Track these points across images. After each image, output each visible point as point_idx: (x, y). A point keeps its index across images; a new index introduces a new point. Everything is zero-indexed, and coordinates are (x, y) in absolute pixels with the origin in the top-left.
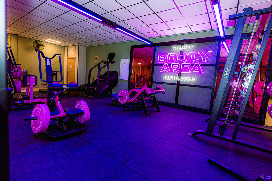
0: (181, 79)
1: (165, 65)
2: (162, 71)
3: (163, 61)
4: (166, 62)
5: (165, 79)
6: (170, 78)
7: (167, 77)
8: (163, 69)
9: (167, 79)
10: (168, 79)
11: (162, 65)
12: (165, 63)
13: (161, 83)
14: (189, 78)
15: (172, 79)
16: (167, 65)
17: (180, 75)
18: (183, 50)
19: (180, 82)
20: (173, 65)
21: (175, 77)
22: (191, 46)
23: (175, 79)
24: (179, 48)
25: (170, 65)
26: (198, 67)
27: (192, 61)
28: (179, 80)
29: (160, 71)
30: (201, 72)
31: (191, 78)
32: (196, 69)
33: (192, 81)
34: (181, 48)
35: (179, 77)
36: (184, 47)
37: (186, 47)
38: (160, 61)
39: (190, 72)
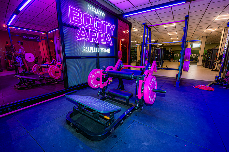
0: (100, 50)
1: (82, 30)
2: (79, 38)
3: (78, 23)
6: (90, 50)
8: (80, 36)
10: (89, 51)
14: (105, 49)
16: (84, 30)
17: (99, 46)
18: (97, 15)
19: (99, 54)
20: (91, 31)
21: (94, 48)
22: (103, 14)
23: (95, 51)
24: (94, 10)
25: (87, 30)
26: (109, 39)
27: (106, 31)
28: (99, 52)
29: (76, 39)
30: (111, 44)
31: (106, 50)
32: (109, 40)
33: (107, 52)
34: (96, 12)
35: (98, 48)
36: (98, 12)
37: (100, 13)
38: (72, 20)
39: (105, 43)
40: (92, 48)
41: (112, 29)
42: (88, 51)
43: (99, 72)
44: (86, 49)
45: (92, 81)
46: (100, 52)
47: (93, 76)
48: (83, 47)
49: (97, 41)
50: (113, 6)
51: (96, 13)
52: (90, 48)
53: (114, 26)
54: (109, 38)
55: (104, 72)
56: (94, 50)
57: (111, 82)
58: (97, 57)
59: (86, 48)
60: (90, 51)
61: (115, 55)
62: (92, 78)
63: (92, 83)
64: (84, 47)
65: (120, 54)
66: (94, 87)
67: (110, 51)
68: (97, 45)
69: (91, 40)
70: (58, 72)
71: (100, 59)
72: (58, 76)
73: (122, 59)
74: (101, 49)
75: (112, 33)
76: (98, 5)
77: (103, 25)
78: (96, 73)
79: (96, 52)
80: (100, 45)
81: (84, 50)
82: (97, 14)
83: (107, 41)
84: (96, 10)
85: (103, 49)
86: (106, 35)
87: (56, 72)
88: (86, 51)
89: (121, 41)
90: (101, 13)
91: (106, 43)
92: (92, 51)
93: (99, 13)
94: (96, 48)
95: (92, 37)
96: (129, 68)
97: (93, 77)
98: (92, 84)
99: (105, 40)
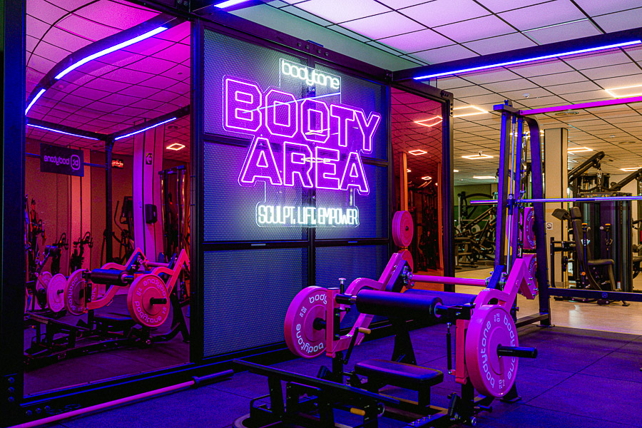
0: (319, 216)
1: (259, 148)
2: (248, 177)
3: (248, 125)
4: (263, 131)
5: (265, 220)
6: (285, 217)
7: (272, 208)
8: (253, 170)
9: (272, 218)
10: (279, 221)
11: (244, 143)
12: (257, 134)
13: (246, 245)
14: (341, 210)
15: (293, 222)
16: (266, 148)
17: (315, 200)
18: (314, 87)
19: (314, 229)
20: (290, 149)
21: (299, 208)
22: (335, 82)
23: (302, 221)
24: (302, 73)
25: (277, 147)
26: (356, 169)
27: (343, 142)
28: (313, 222)
29: (240, 180)
30: (363, 188)
31: (344, 212)
32: (354, 173)
33: (347, 222)
34: (310, 78)
35: (312, 209)
36: (316, 77)
37: (322, 80)
38: (233, 121)
39: (340, 188)
40: (288, 208)
41: (367, 131)
42: (275, 220)
43: (323, 298)
44: (269, 215)
45: (298, 327)
46: (319, 222)
47: (304, 309)
48: (260, 207)
49: (308, 183)
50: (372, 43)
51: (308, 84)
52: (285, 208)
53: (375, 119)
54: (354, 165)
55: (341, 299)
56: (295, 217)
57: (366, 334)
58: (308, 241)
59: (269, 209)
60: (282, 220)
61: (378, 235)
62: (298, 320)
63: (299, 336)
64: (262, 208)
65: (402, 226)
66: (304, 351)
67: (361, 218)
68: (308, 197)
69: (289, 181)
70: (162, 301)
71: (319, 250)
72: (159, 318)
73: (413, 248)
74: (324, 209)
75: (367, 147)
76: (317, 54)
77: (334, 121)
78: (312, 300)
79: (305, 222)
80: (318, 198)
81: (262, 220)
82: (311, 85)
83: (348, 180)
84: (310, 71)
85: (330, 210)
86: (344, 157)
87: (153, 301)
88: (269, 220)
89: (409, 157)
90: (325, 78)
91: (344, 186)
92: (288, 220)
93: (319, 82)
94: (305, 209)
95: (291, 167)
96: (450, 287)
97: (301, 315)
98: (300, 338)
99: (339, 175)
